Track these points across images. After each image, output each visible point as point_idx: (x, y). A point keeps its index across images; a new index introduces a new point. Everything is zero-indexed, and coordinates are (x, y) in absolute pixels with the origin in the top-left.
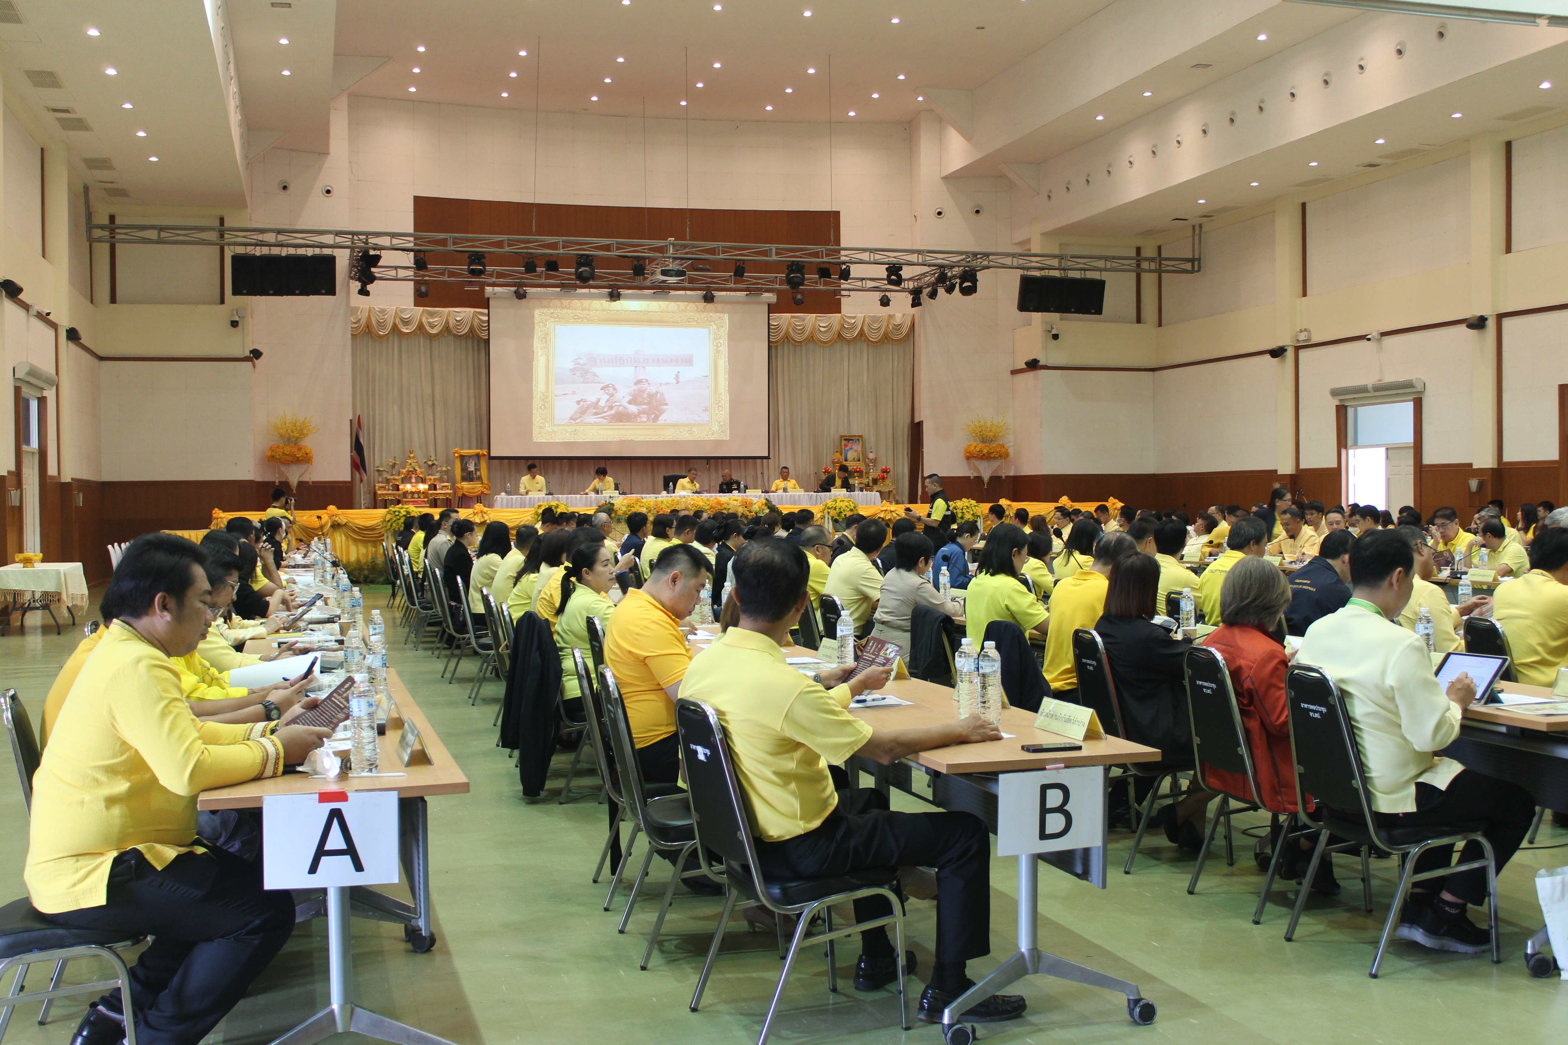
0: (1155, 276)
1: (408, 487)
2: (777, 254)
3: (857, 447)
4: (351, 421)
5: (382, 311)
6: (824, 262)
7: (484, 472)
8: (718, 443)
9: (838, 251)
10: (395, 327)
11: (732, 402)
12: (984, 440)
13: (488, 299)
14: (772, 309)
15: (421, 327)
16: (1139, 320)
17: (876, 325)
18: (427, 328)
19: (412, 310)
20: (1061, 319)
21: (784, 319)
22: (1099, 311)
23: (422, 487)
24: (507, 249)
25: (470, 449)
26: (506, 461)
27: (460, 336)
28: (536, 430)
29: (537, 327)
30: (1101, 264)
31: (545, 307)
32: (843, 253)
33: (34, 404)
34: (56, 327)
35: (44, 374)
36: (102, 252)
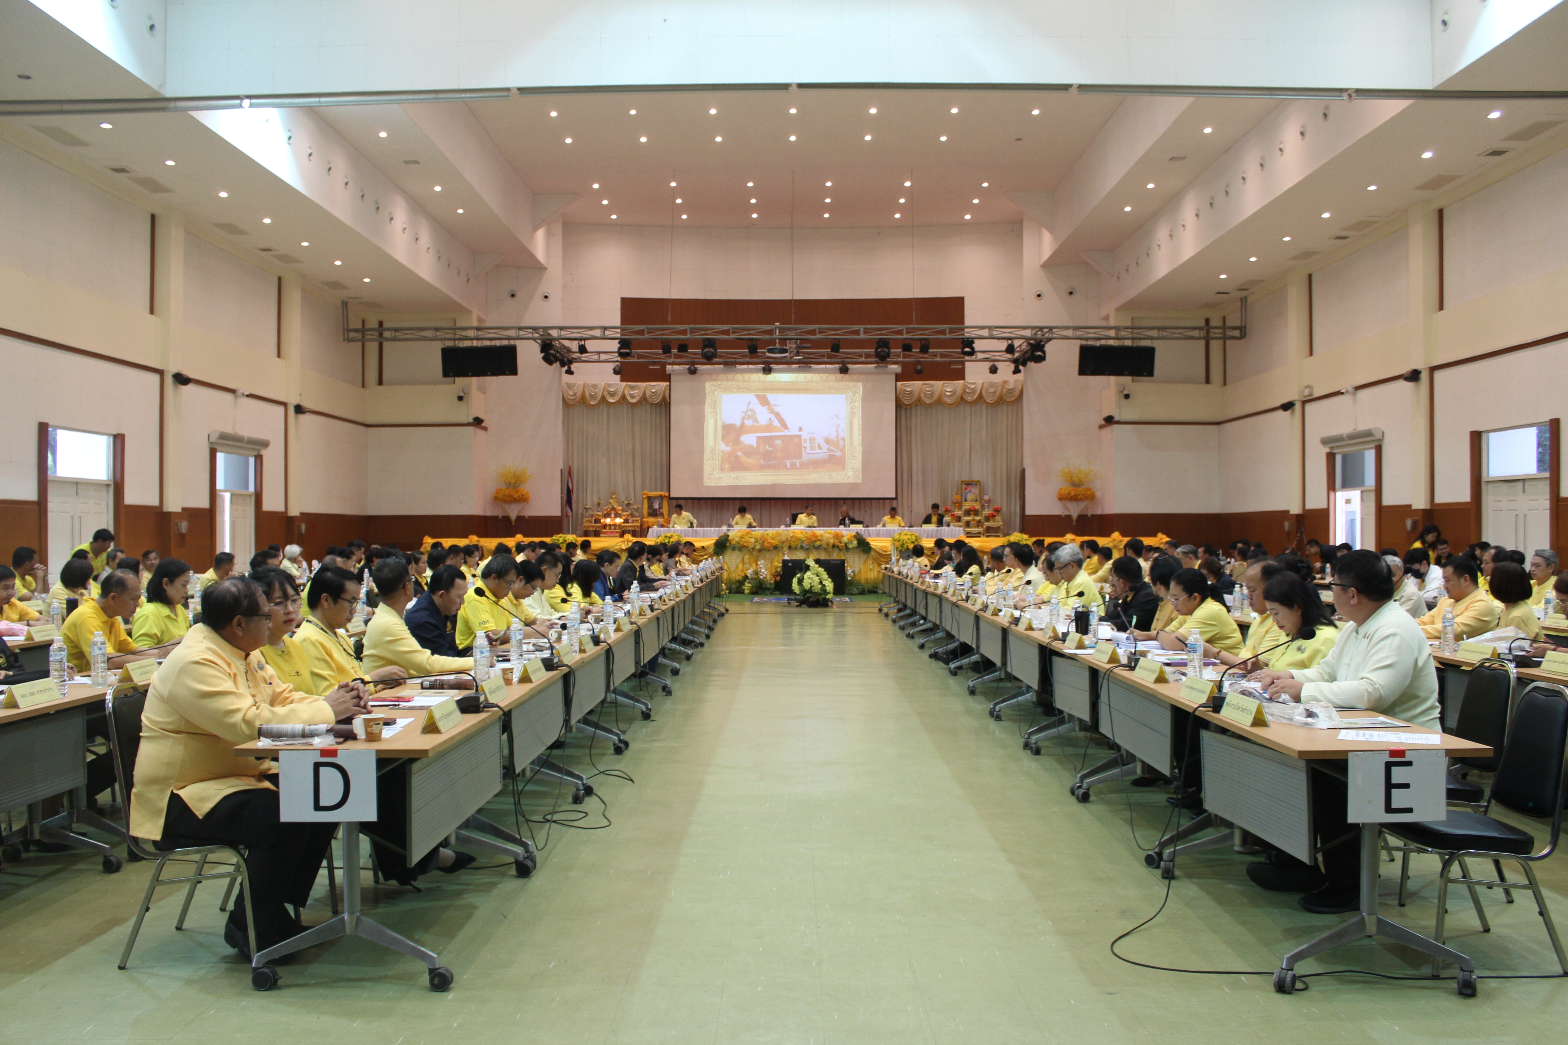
0: (1220, 342)
1: (608, 521)
2: (865, 333)
3: (975, 490)
4: (562, 470)
5: (594, 386)
6: (907, 339)
7: (665, 510)
8: (854, 486)
9: (963, 330)
10: (603, 398)
11: (864, 453)
12: (1074, 484)
13: (670, 375)
14: (898, 378)
15: (623, 397)
16: (1208, 381)
17: (992, 390)
18: (629, 398)
19: (617, 384)
20: (1133, 381)
21: (915, 386)
22: (1150, 373)
23: (619, 521)
24: (646, 336)
25: (656, 491)
26: (690, 501)
27: (656, 404)
28: (706, 476)
29: (707, 396)
30: (1154, 333)
31: (714, 380)
32: (966, 330)
33: (252, 460)
34: (284, 404)
35: (246, 438)
36: (372, 348)
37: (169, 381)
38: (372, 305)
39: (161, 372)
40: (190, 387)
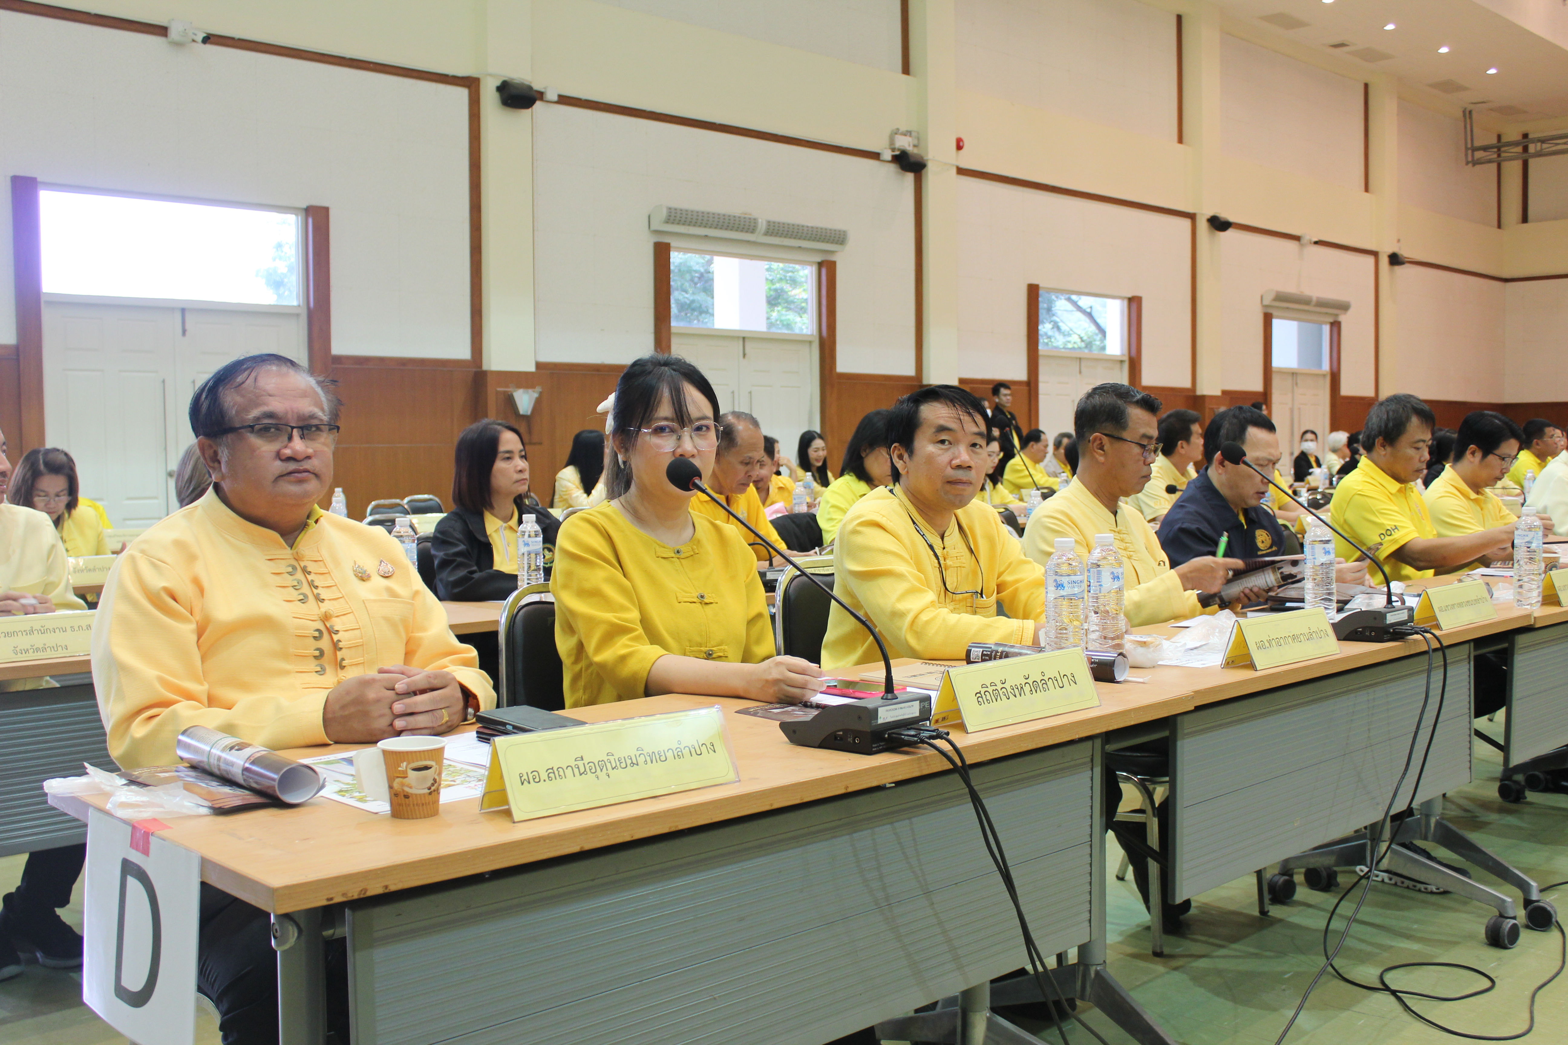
33: (1326, 329)
34: (1375, 254)
35: (1314, 299)
36: (1512, 170)
37: (1203, 226)
38: (1508, 111)
39: (1192, 217)
40: (1230, 233)
